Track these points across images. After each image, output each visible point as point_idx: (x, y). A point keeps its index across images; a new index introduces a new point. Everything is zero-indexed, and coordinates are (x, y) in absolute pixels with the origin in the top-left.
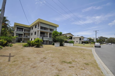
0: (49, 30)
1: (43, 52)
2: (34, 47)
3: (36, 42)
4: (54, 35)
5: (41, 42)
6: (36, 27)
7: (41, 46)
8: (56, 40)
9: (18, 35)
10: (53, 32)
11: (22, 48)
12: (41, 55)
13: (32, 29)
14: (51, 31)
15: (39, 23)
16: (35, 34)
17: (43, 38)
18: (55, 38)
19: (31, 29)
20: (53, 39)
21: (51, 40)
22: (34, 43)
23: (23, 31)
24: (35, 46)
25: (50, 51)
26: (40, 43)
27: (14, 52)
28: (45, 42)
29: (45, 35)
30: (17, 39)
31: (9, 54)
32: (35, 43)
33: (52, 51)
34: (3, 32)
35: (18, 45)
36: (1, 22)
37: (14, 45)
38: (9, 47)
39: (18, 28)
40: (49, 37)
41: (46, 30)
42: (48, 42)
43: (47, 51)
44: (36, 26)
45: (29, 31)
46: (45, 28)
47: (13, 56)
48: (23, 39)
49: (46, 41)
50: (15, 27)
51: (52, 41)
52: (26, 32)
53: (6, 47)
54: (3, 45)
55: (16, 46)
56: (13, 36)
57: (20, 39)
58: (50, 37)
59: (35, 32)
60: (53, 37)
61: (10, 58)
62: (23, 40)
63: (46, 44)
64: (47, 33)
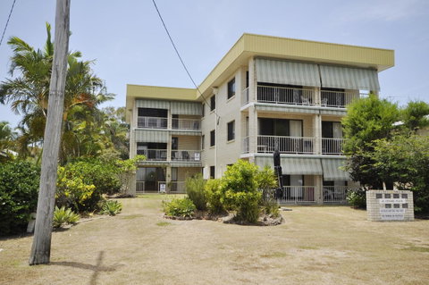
0: (317, 96)
1: (277, 255)
2: (226, 219)
3: (234, 187)
4: (355, 130)
5: (265, 184)
6: (231, 94)
7: (268, 212)
8: (379, 170)
9: (145, 148)
10: (346, 113)
11: (161, 224)
12: (260, 275)
13: (213, 107)
14: (332, 102)
15: (248, 59)
16: (231, 136)
17: (277, 161)
18: (371, 150)
19: (208, 108)
20: (357, 160)
21: (339, 170)
22: (224, 191)
23: (170, 128)
24: (232, 215)
25: (328, 250)
26: (260, 194)
27: (120, 242)
28: (296, 189)
29: (295, 135)
30: (142, 172)
31: (95, 257)
32: (229, 193)
33: (340, 254)
34: (85, 141)
35: (146, 207)
36: (59, 88)
37: (128, 206)
38: (104, 216)
39: (142, 112)
40: (318, 147)
41: (300, 102)
42: (318, 189)
43: (309, 253)
44: (231, 84)
45: (197, 121)
46: (289, 93)
47: (112, 269)
48: (169, 172)
49: (303, 177)
50: (131, 110)
51: (347, 176)
52: (181, 131)
53: (94, 218)
54: (80, 205)
55: (136, 213)
56: (125, 157)
57: (154, 170)
58: (329, 147)
59: (231, 126)
60: (354, 150)
61: (95, 276)
62: (168, 180)
63: (307, 199)
64: (304, 122)
